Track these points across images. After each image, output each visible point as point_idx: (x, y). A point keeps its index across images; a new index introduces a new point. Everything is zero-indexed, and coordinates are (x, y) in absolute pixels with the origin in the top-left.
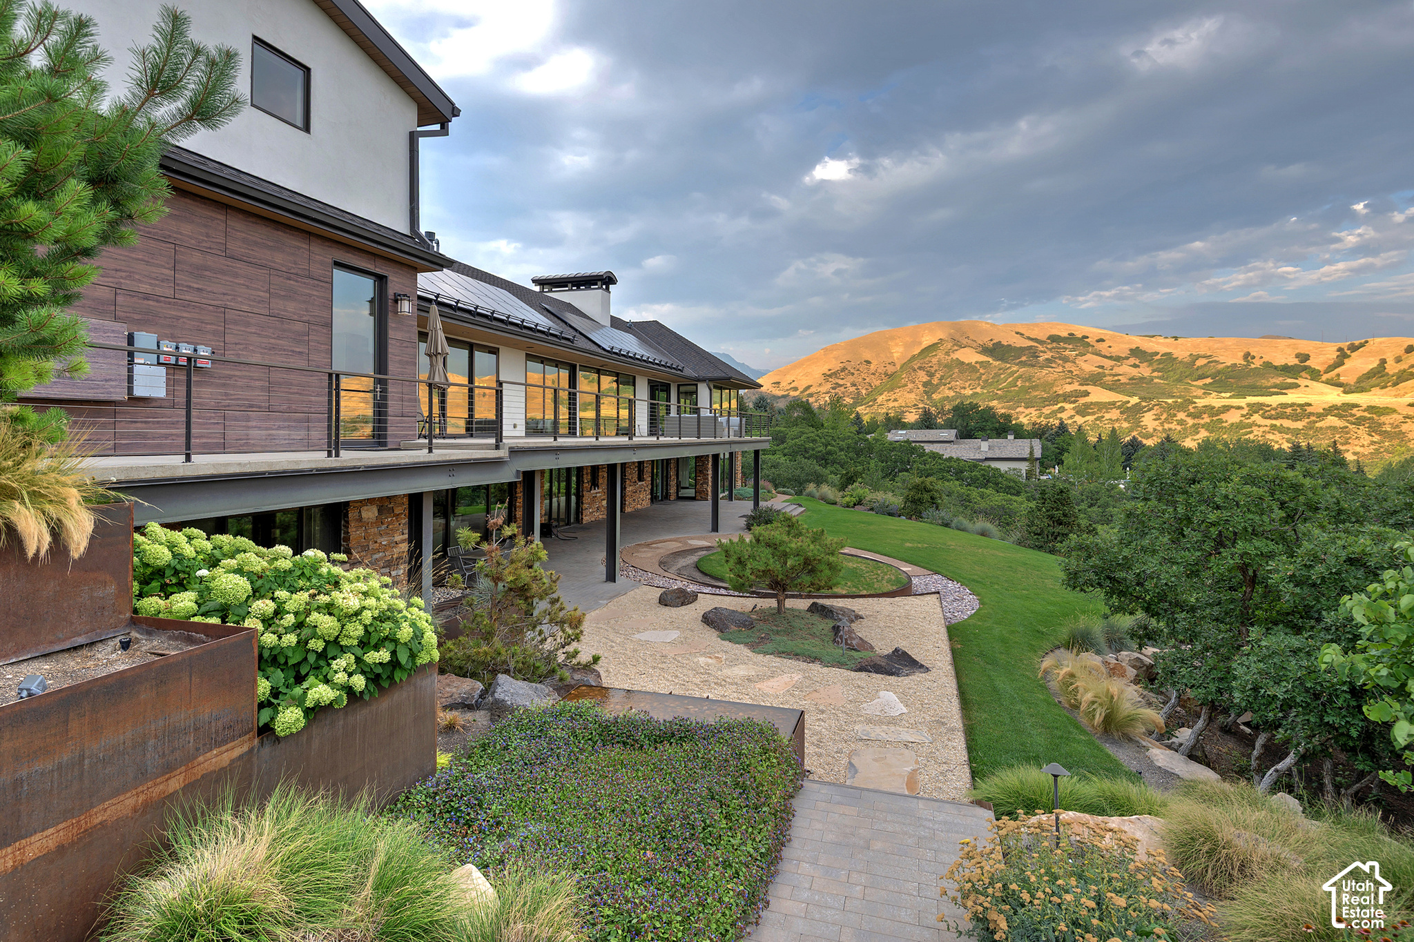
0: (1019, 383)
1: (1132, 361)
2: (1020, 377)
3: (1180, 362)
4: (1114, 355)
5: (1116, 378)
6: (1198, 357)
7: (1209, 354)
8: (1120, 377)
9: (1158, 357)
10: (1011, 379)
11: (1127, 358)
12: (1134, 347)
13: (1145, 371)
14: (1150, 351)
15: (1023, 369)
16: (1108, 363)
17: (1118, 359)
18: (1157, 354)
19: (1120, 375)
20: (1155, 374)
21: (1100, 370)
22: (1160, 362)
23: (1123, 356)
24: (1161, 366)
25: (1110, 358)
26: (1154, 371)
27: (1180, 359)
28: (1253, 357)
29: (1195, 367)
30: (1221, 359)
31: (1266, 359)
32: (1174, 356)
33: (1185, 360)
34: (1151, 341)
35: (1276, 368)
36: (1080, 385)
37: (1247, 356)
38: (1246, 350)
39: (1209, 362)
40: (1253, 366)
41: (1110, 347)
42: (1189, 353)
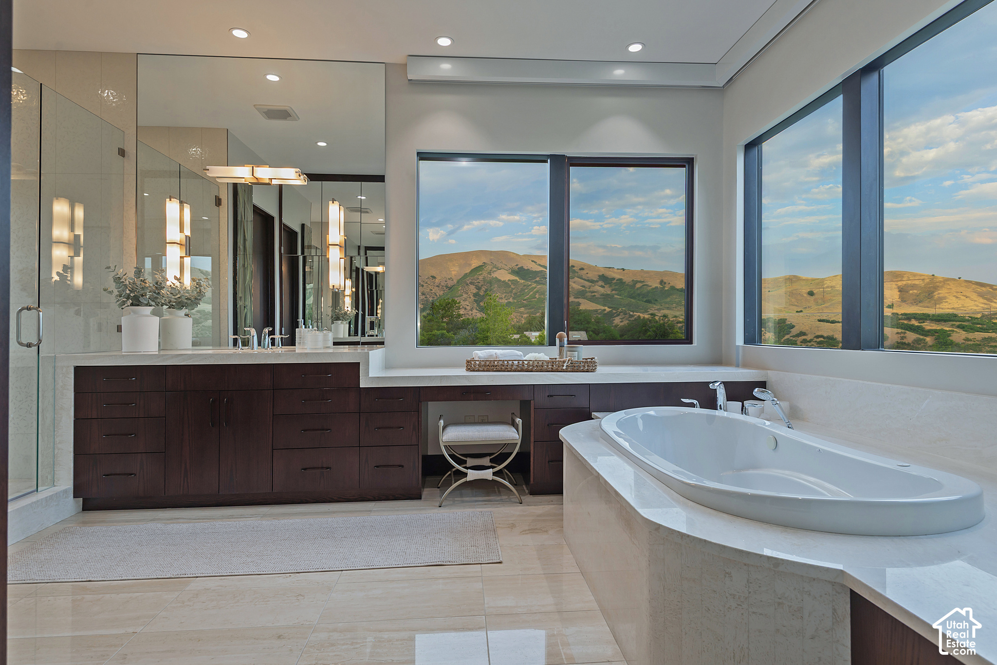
0: (537, 296)
1: (601, 283)
2: (537, 292)
3: (627, 285)
4: (590, 279)
5: (593, 294)
6: (637, 282)
7: (643, 280)
8: (595, 294)
9: (615, 281)
10: (532, 293)
11: (597, 281)
12: (601, 274)
13: (607, 290)
14: (609, 277)
15: (539, 286)
16: (587, 284)
17: (592, 281)
18: (614, 279)
19: (595, 292)
20: (614, 292)
21: (583, 288)
22: (616, 284)
23: (595, 279)
24: (617, 287)
25: (588, 281)
26: (613, 290)
27: (626, 283)
28: (665, 283)
29: (636, 288)
30: (649, 283)
31: (672, 284)
32: (624, 281)
33: (630, 284)
34: (610, 271)
35: (678, 290)
36: (574, 298)
37: (662, 282)
38: (661, 278)
39: (643, 285)
40: (666, 289)
41: (587, 273)
42: (631, 279)
